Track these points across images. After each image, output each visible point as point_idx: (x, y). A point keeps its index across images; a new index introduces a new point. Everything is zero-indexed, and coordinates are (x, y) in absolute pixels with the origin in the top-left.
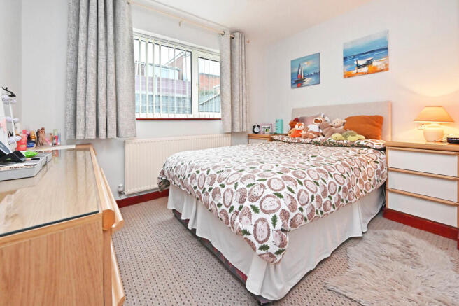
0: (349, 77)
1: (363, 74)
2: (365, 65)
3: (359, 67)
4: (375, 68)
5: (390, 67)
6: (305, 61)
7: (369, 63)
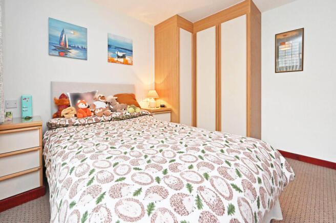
0: (112, 62)
1: (121, 63)
2: (122, 57)
3: (119, 57)
4: (127, 61)
5: (133, 63)
6: (72, 29)
7: (123, 57)
